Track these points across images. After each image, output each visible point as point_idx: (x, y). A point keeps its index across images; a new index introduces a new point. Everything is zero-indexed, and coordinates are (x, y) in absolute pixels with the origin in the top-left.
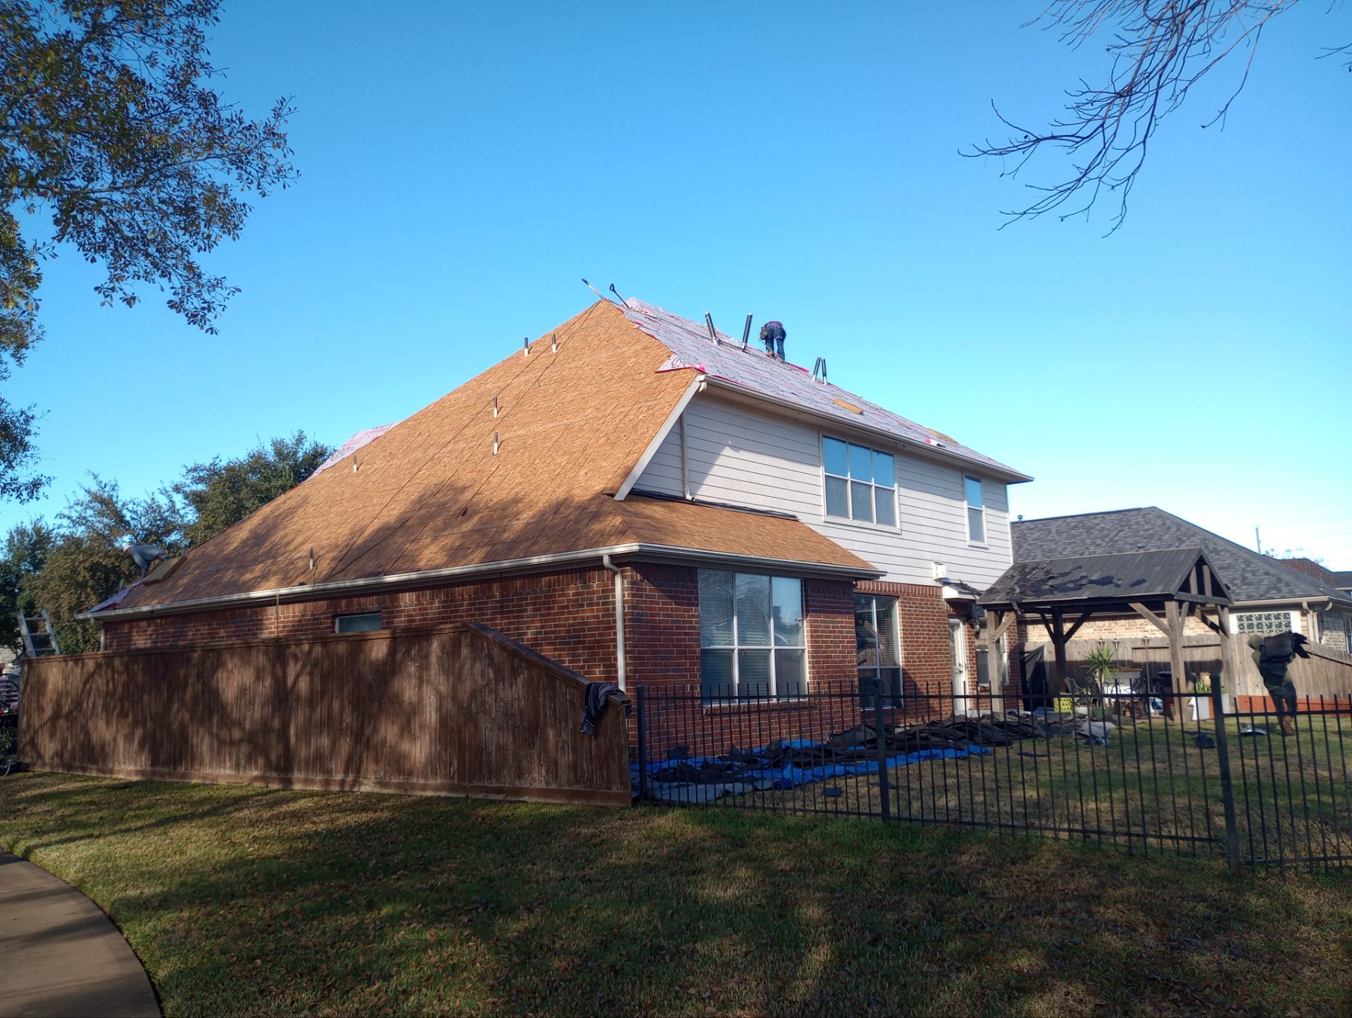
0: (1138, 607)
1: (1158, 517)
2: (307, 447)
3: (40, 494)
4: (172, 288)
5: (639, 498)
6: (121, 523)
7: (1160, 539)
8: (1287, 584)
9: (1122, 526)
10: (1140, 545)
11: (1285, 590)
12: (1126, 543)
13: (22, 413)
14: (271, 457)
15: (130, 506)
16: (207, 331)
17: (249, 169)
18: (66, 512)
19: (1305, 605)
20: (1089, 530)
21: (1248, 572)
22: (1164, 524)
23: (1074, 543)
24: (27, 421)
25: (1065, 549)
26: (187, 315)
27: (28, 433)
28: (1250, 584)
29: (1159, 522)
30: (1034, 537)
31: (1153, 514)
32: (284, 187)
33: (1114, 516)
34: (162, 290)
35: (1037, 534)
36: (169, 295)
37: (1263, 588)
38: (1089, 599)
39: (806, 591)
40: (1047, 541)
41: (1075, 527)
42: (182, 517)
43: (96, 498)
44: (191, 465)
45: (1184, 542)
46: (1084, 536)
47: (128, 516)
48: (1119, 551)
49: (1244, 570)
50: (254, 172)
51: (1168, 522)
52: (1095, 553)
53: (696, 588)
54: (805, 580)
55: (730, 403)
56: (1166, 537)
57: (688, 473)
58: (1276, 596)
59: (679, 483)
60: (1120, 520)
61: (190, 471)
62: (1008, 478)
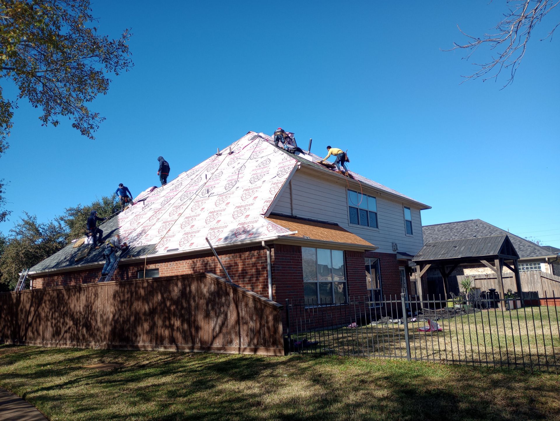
0: (484, 262)
1: (481, 223)
4: (74, 118)
5: (274, 216)
6: (38, 233)
7: (482, 233)
8: (538, 251)
9: (465, 228)
10: (474, 235)
11: (538, 253)
12: (468, 234)
14: (102, 204)
15: (42, 226)
16: (90, 138)
17: (111, 62)
18: (14, 229)
19: (547, 259)
20: (451, 230)
21: (521, 245)
22: (483, 226)
23: (445, 235)
25: (442, 238)
26: (81, 131)
28: (523, 251)
29: (481, 225)
30: (428, 233)
31: (477, 223)
32: (127, 71)
33: (462, 223)
34: (70, 119)
35: (429, 231)
36: (73, 121)
37: (528, 252)
39: (346, 256)
40: (434, 234)
41: (445, 228)
42: (64, 231)
43: (27, 223)
44: (68, 208)
45: (492, 233)
46: (449, 232)
47: (41, 231)
48: (465, 238)
49: (519, 245)
50: (113, 63)
51: (485, 225)
52: (455, 239)
53: (301, 255)
54: (345, 251)
55: (310, 175)
56: (485, 232)
57: (293, 206)
58: (534, 256)
59: (290, 210)
60: (464, 225)
61: (68, 211)
62: (421, 207)
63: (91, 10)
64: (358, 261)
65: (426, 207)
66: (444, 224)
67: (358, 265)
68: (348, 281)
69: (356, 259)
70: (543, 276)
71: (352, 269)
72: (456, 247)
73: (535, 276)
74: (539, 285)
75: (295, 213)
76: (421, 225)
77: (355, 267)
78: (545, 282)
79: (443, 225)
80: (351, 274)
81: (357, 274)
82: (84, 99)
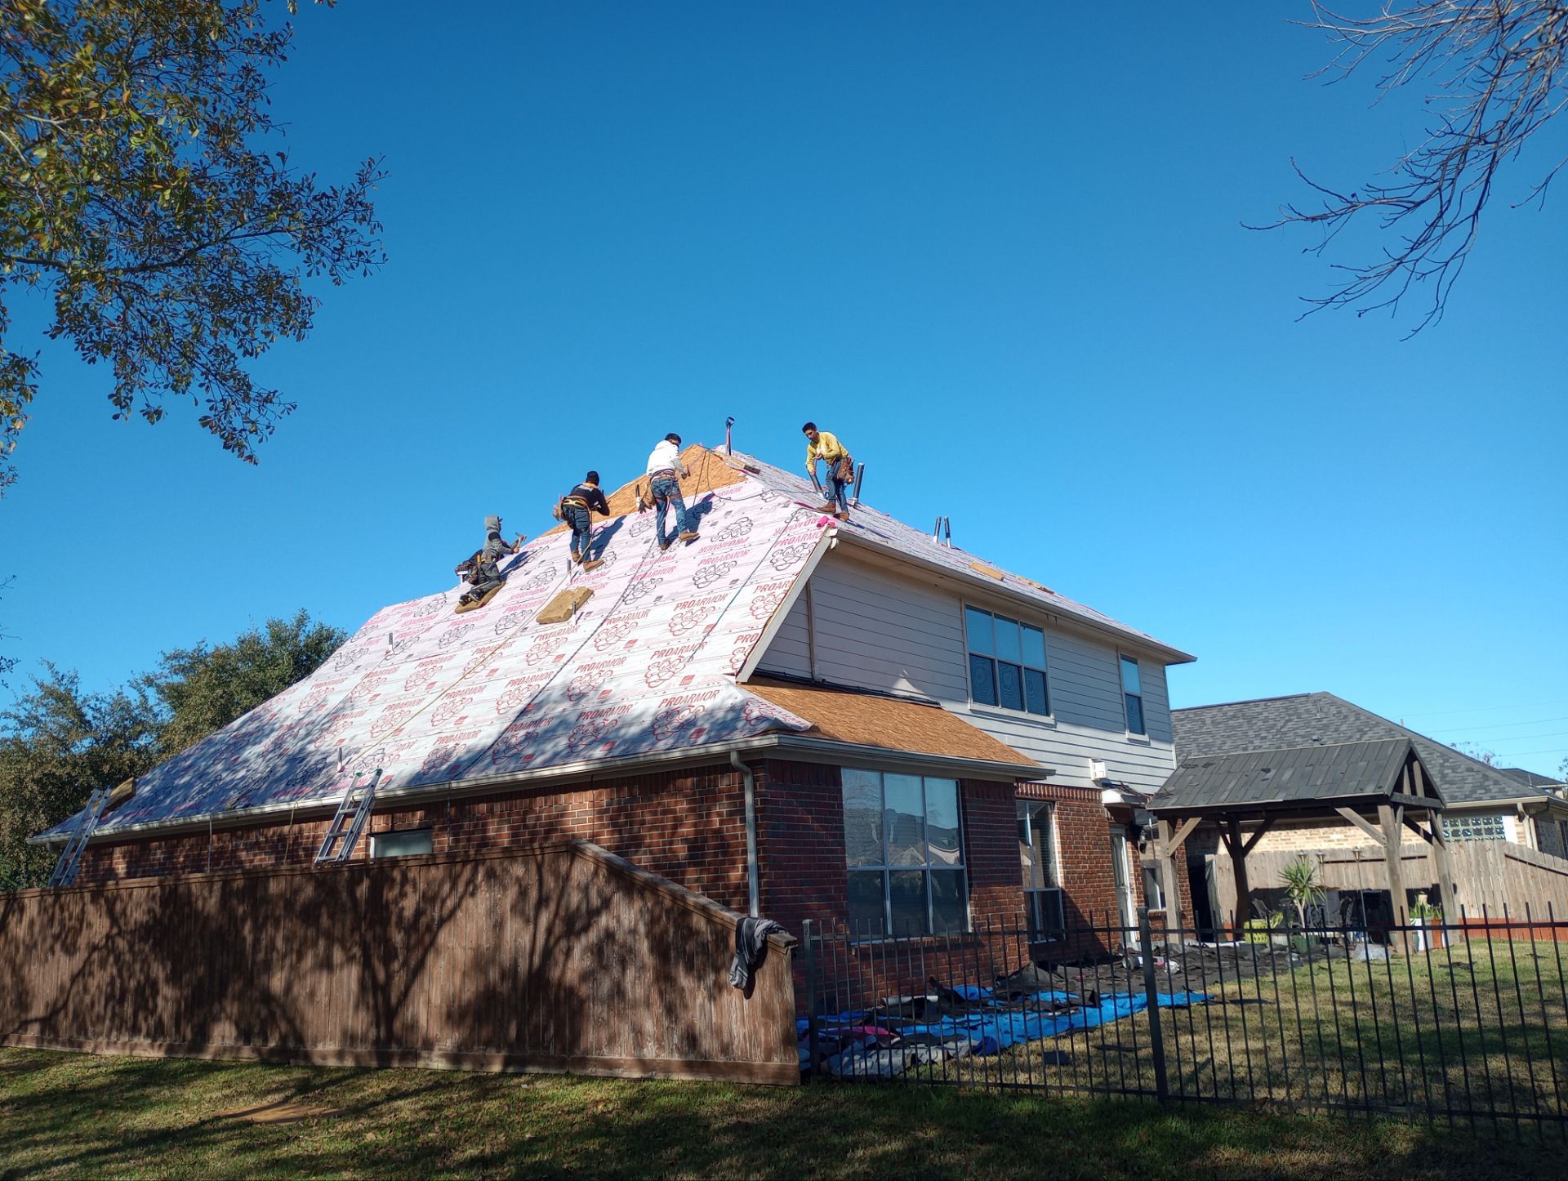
0: (1346, 812)
1: (1332, 704)
2: (311, 628)
5: (764, 680)
6: (82, 723)
7: (1336, 730)
8: (1496, 783)
9: (1290, 715)
10: (1315, 737)
11: (1494, 789)
12: (1297, 735)
14: (266, 640)
15: (92, 703)
16: (245, 459)
17: (322, 248)
18: (13, 711)
19: (1520, 807)
20: (1250, 720)
21: (1447, 768)
22: (1339, 712)
23: (1234, 735)
25: (1224, 743)
26: (223, 437)
28: (1451, 783)
29: (1333, 710)
30: (1185, 729)
31: (1323, 701)
32: (365, 274)
33: (1278, 704)
34: (196, 402)
35: (1189, 726)
37: (1468, 788)
38: (1285, 802)
39: (963, 795)
40: (1202, 733)
41: (1234, 717)
42: (156, 715)
43: (50, 693)
44: (169, 652)
45: (1365, 733)
46: (1245, 728)
47: (89, 717)
48: (1289, 744)
49: (1442, 765)
50: (328, 252)
51: (1344, 710)
52: (1260, 747)
53: (840, 791)
54: (961, 780)
55: (862, 564)
56: (1344, 728)
57: (816, 650)
58: (1484, 796)
59: (807, 662)
60: (1286, 708)
61: (168, 658)
62: (1167, 658)
63: (269, 102)
64: (998, 809)
65: (1182, 659)
66: (1229, 705)
67: (999, 822)
68: (969, 866)
69: (992, 803)
70: (1511, 854)
71: (982, 833)
72: (1267, 771)
73: (1490, 854)
74: (1501, 880)
75: (822, 672)
76: (1168, 706)
77: (990, 827)
78: (1516, 872)
79: (1226, 708)
80: (978, 846)
81: (996, 846)
82: (240, 348)
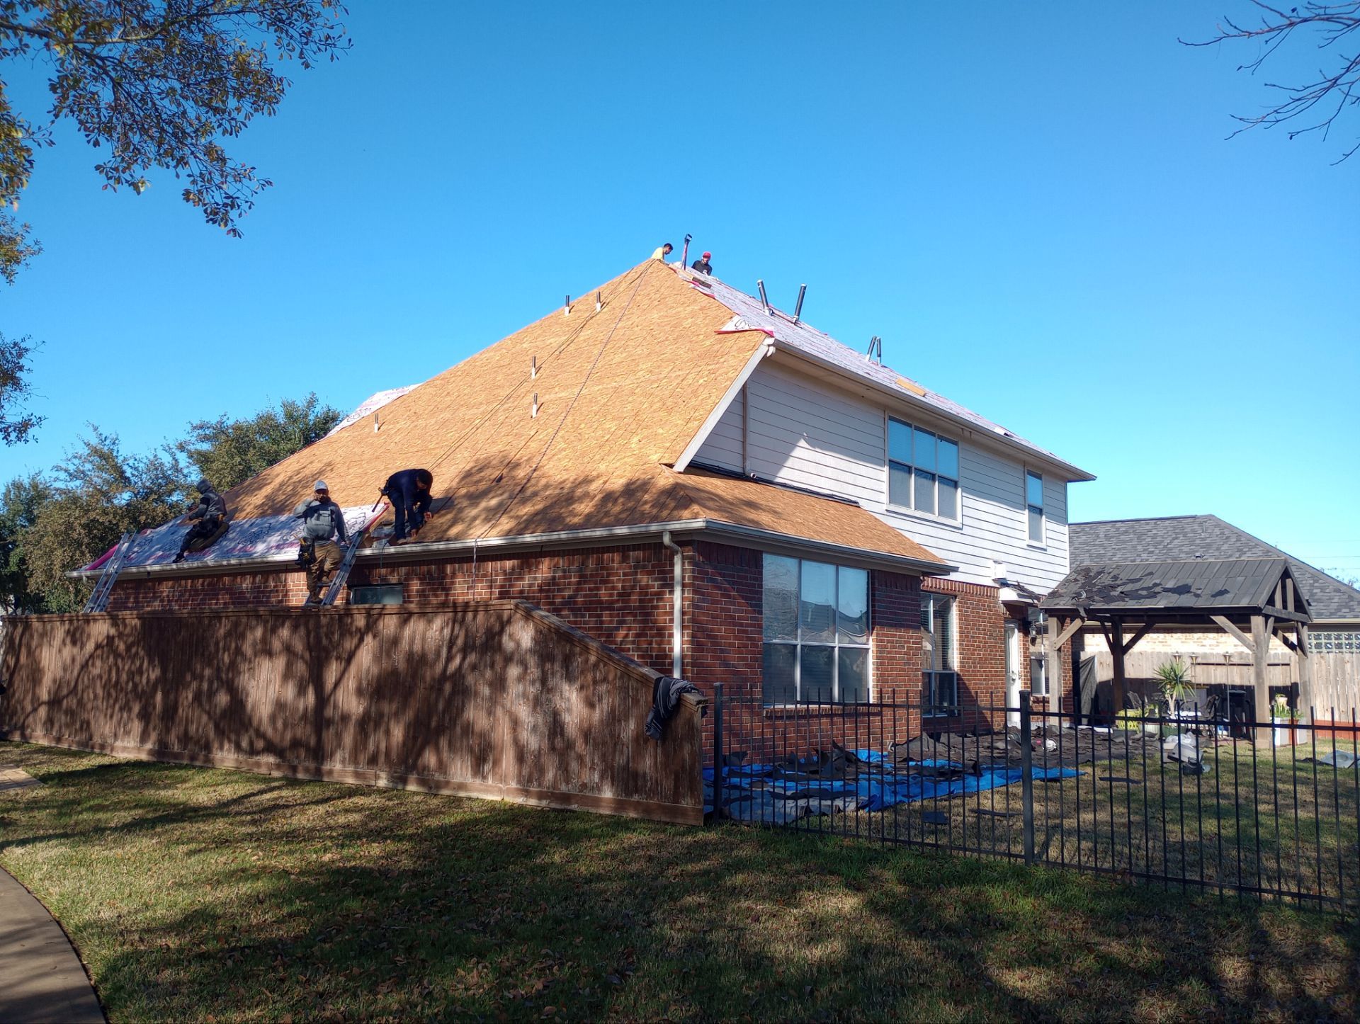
0: (1221, 620)
1: (1216, 526)
2: (319, 410)
3: (30, 436)
4: (189, 176)
5: (698, 471)
6: (122, 479)
7: (1218, 549)
9: (1176, 533)
10: (1198, 554)
12: (1181, 551)
13: (15, 344)
14: (281, 419)
15: (131, 462)
16: (229, 232)
17: (291, 31)
18: (64, 465)
20: (1140, 536)
21: (1317, 587)
22: (1222, 533)
23: (1124, 549)
24: (21, 352)
25: (1114, 555)
26: (205, 211)
27: (21, 368)
28: (1320, 601)
29: (1217, 531)
30: (1080, 540)
31: (1209, 522)
32: (332, 59)
33: (1167, 522)
34: (178, 176)
35: (1084, 538)
36: (186, 183)
37: (1334, 606)
38: (1166, 609)
39: (873, 584)
40: (1094, 545)
41: (1126, 532)
42: (185, 476)
43: (95, 451)
44: (196, 422)
45: (1245, 553)
46: (1135, 543)
47: (128, 474)
48: (1174, 559)
49: (1311, 585)
50: (296, 35)
51: (1227, 532)
52: (1147, 560)
53: (761, 573)
54: (872, 571)
55: (795, 372)
56: (1225, 547)
57: (748, 448)
58: (1348, 615)
59: (740, 458)
60: (1174, 527)
61: (195, 428)
62: (1070, 476)
64: (903, 599)
65: (1083, 477)
66: (1123, 521)
67: (904, 610)
68: (874, 646)
69: (899, 593)
71: (887, 619)
73: (1348, 666)
75: (753, 468)
76: (1066, 519)
79: (1119, 525)
82: (219, 126)
